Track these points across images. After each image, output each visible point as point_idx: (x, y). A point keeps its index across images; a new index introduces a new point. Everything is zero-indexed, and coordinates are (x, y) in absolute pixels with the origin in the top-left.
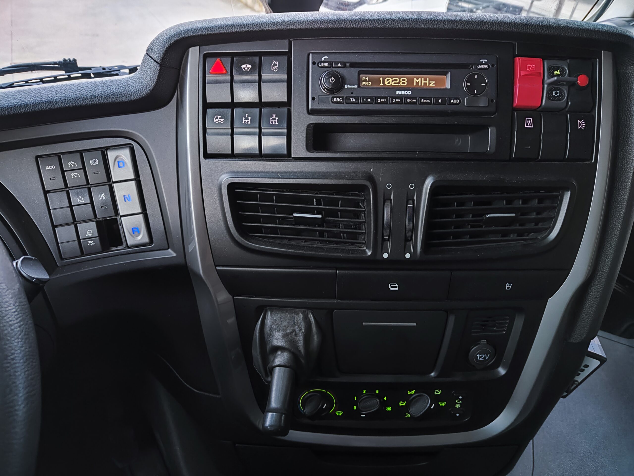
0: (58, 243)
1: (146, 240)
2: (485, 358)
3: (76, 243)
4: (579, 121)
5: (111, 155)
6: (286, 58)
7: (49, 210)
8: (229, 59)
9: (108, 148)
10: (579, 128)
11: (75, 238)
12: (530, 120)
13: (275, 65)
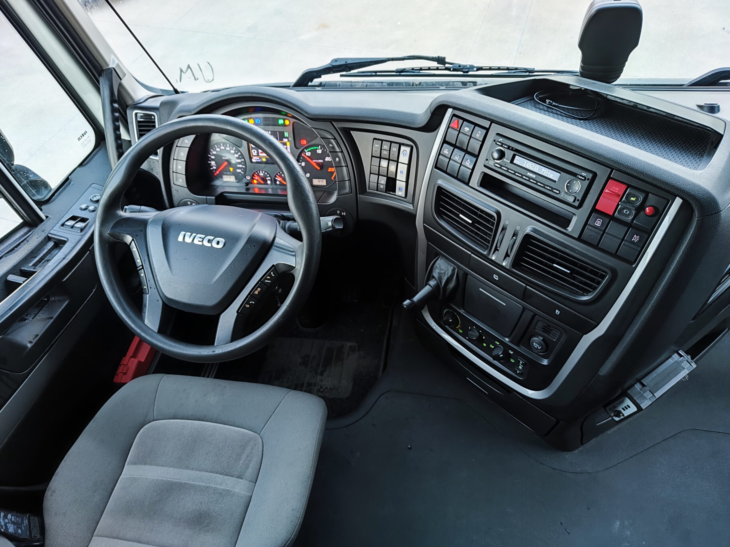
0: (369, 181)
1: (404, 195)
2: (538, 347)
3: (376, 184)
4: (635, 236)
5: (403, 148)
6: (485, 131)
7: (371, 165)
8: (462, 121)
9: (403, 144)
10: (633, 240)
11: (376, 182)
12: (600, 221)
13: (479, 134)
